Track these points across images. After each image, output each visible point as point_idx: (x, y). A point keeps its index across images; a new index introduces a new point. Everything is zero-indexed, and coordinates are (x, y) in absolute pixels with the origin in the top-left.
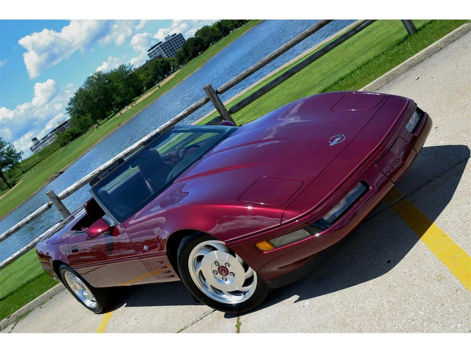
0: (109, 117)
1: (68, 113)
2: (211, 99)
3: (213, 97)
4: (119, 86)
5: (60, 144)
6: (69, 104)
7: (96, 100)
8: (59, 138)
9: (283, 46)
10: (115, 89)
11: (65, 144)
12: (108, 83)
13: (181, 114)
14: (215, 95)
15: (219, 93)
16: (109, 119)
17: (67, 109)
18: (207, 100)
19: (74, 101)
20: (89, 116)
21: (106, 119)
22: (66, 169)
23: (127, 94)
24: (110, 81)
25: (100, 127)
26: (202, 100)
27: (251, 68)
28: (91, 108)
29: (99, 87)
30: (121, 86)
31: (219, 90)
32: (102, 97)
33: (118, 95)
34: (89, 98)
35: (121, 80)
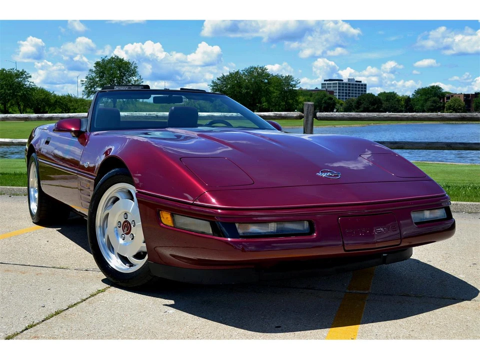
1: (212, 86)
2: (305, 117)
4: (274, 92)
6: (218, 79)
7: (244, 91)
10: (268, 93)
12: (266, 83)
14: (311, 117)
17: (213, 82)
19: (224, 79)
23: (276, 105)
24: (269, 83)
29: (255, 82)
30: (276, 93)
32: (251, 93)
33: (267, 101)
34: (239, 85)
35: (280, 88)
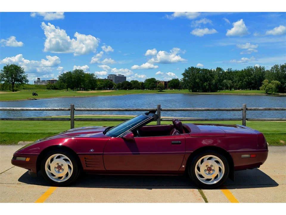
0: (74, 90)
1: (59, 78)
3: (72, 110)
4: (86, 81)
5: (47, 88)
6: (62, 75)
7: (73, 80)
8: (48, 85)
10: (83, 81)
11: (49, 89)
12: (83, 77)
13: (56, 108)
15: (75, 110)
16: (73, 91)
17: (59, 76)
18: (69, 110)
19: (64, 75)
20: (66, 85)
21: (72, 90)
22: (39, 99)
23: (87, 86)
24: (84, 77)
25: (68, 92)
26: (67, 109)
28: (69, 82)
29: (78, 76)
30: (87, 81)
31: (76, 109)
32: (76, 81)
33: (83, 84)
34: (71, 77)
35: (89, 79)
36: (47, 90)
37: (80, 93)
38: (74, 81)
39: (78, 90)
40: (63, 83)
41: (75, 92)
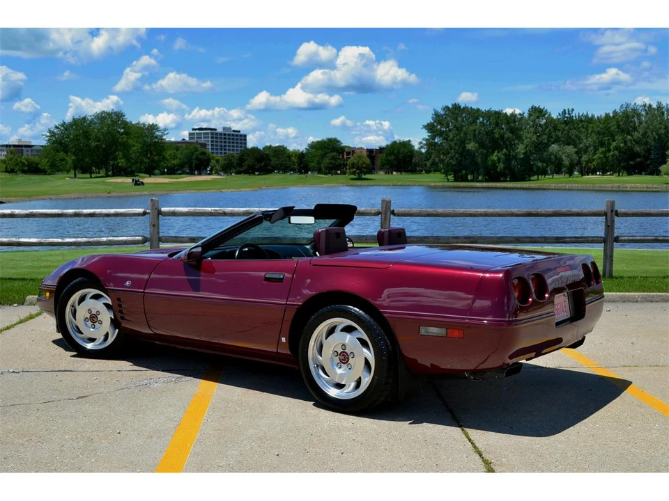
0: (93, 175)
1: (47, 136)
2: (383, 214)
4: (134, 146)
5: (6, 168)
6: (56, 127)
7: (93, 144)
8: (11, 159)
9: (483, 210)
10: (126, 147)
11: (12, 171)
12: (122, 134)
14: (389, 213)
15: (394, 214)
16: (91, 177)
17: (50, 131)
19: (66, 127)
20: (70, 159)
21: (88, 175)
22: (9, 202)
23: (136, 162)
24: (126, 133)
25: (76, 180)
27: (440, 210)
28: (81, 150)
29: (108, 132)
30: (136, 147)
31: (396, 211)
32: (104, 146)
33: (125, 156)
34: (86, 134)
35: (140, 140)
36: (7, 174)
37: (116, 183)
38: (97, 146)
39: (107, 176)
40: (62, 153)
41: (104, 182)
